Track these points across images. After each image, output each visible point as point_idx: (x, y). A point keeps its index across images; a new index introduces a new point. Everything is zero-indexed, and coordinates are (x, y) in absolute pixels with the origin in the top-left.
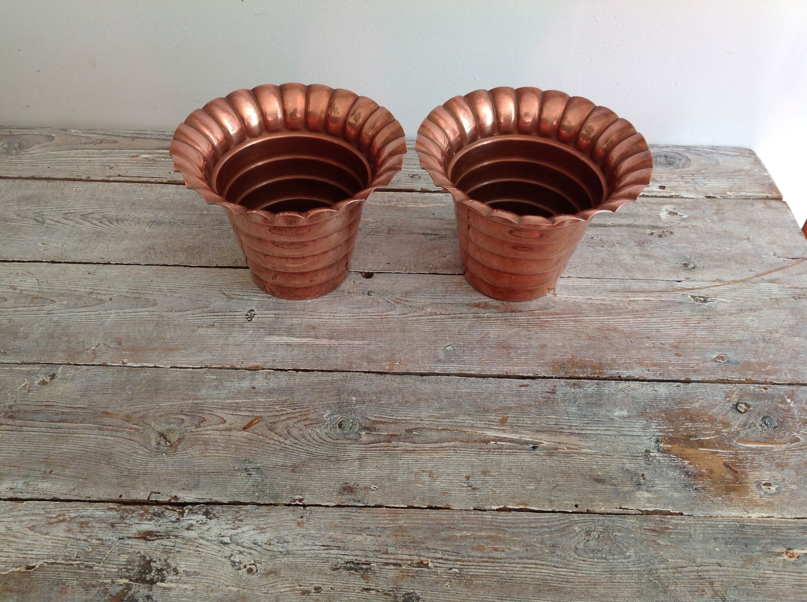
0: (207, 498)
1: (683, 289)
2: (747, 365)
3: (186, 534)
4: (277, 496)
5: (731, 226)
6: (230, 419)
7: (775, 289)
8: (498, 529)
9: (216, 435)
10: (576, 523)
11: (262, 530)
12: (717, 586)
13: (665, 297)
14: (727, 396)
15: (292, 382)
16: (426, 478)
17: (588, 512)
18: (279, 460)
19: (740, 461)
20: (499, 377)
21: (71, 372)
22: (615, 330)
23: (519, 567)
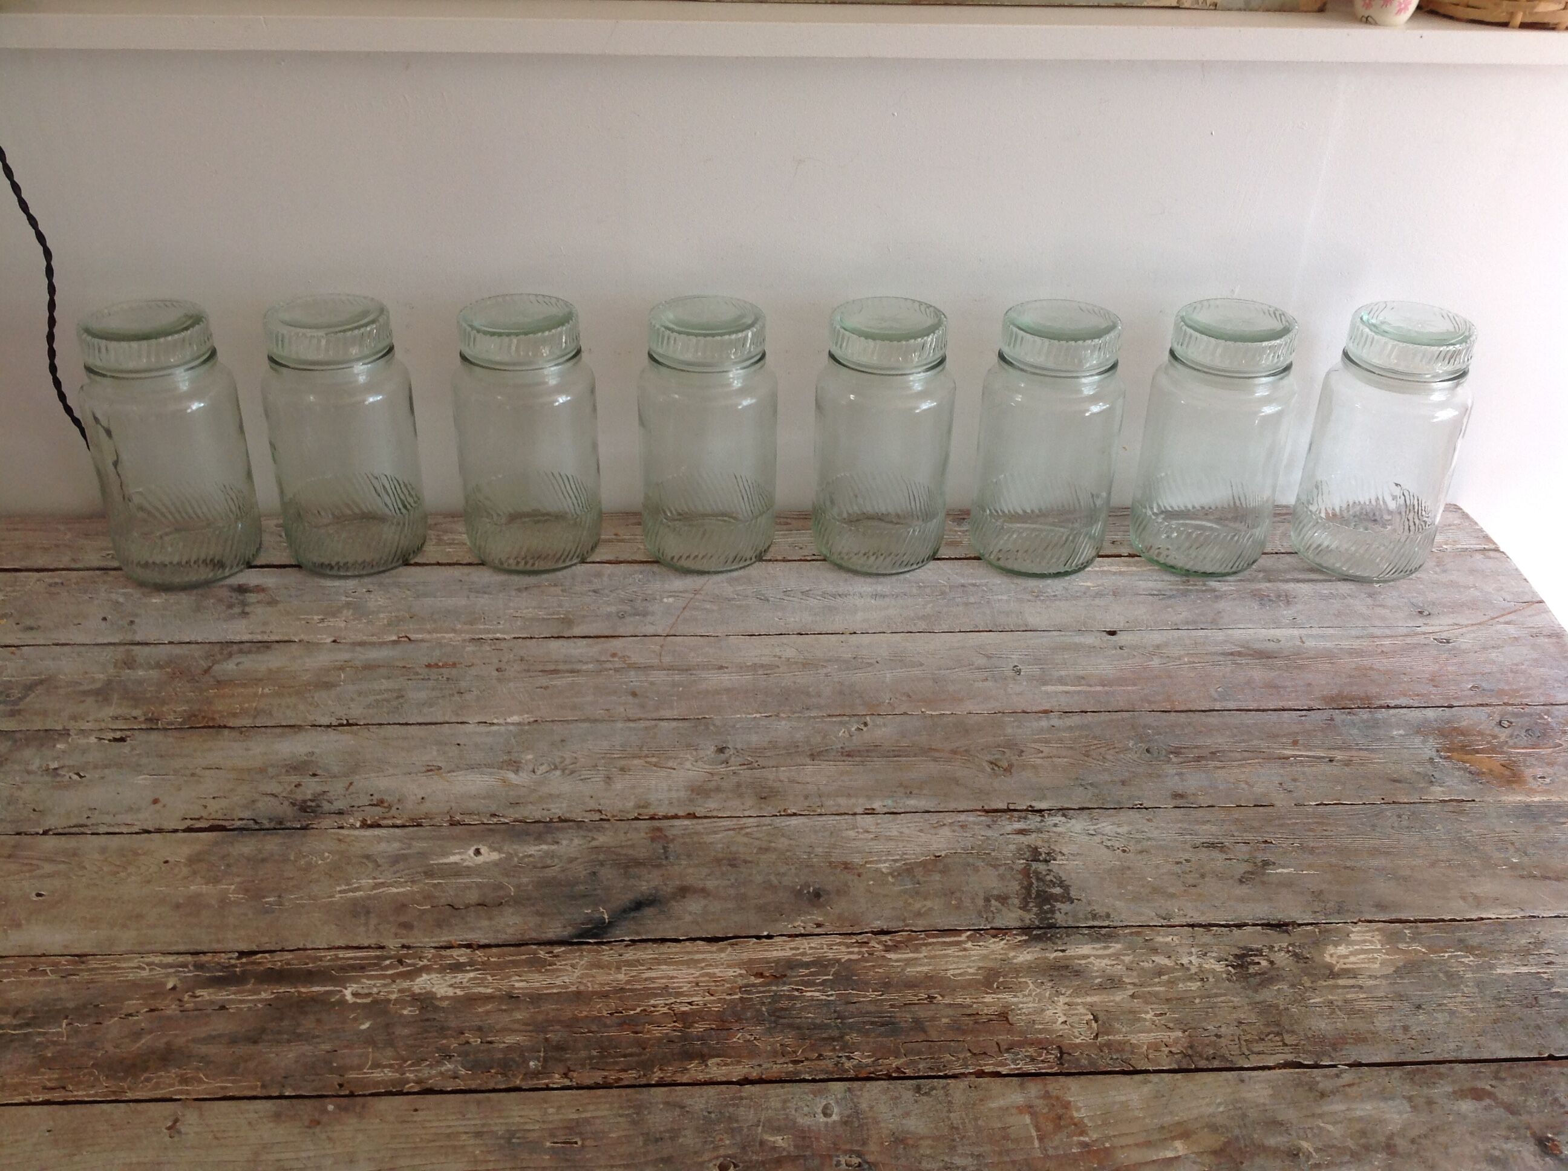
0: (1059, 806)
1: (1424, 634)
2: (1501, 693)
3: (1055, 829)
4: (1119, 802)
5: (1454, 576)
6: (1046, 750)
7: (1512, 630)
8: (1322, 817)
9: (1039, 761)
10: (1387, 810)
11: (1119, 826)
12: (1517, 844)
13: (1409, 640)
14: (1489, 716)
15: (1086, 722)
16: (1243, 785)
17: (1394, 802)
18: (1106, 777)
19: (1514, 762)
20: (1275, 710)
21: (879, 721)
22: (1371, 669)
23: (1349, 841)
